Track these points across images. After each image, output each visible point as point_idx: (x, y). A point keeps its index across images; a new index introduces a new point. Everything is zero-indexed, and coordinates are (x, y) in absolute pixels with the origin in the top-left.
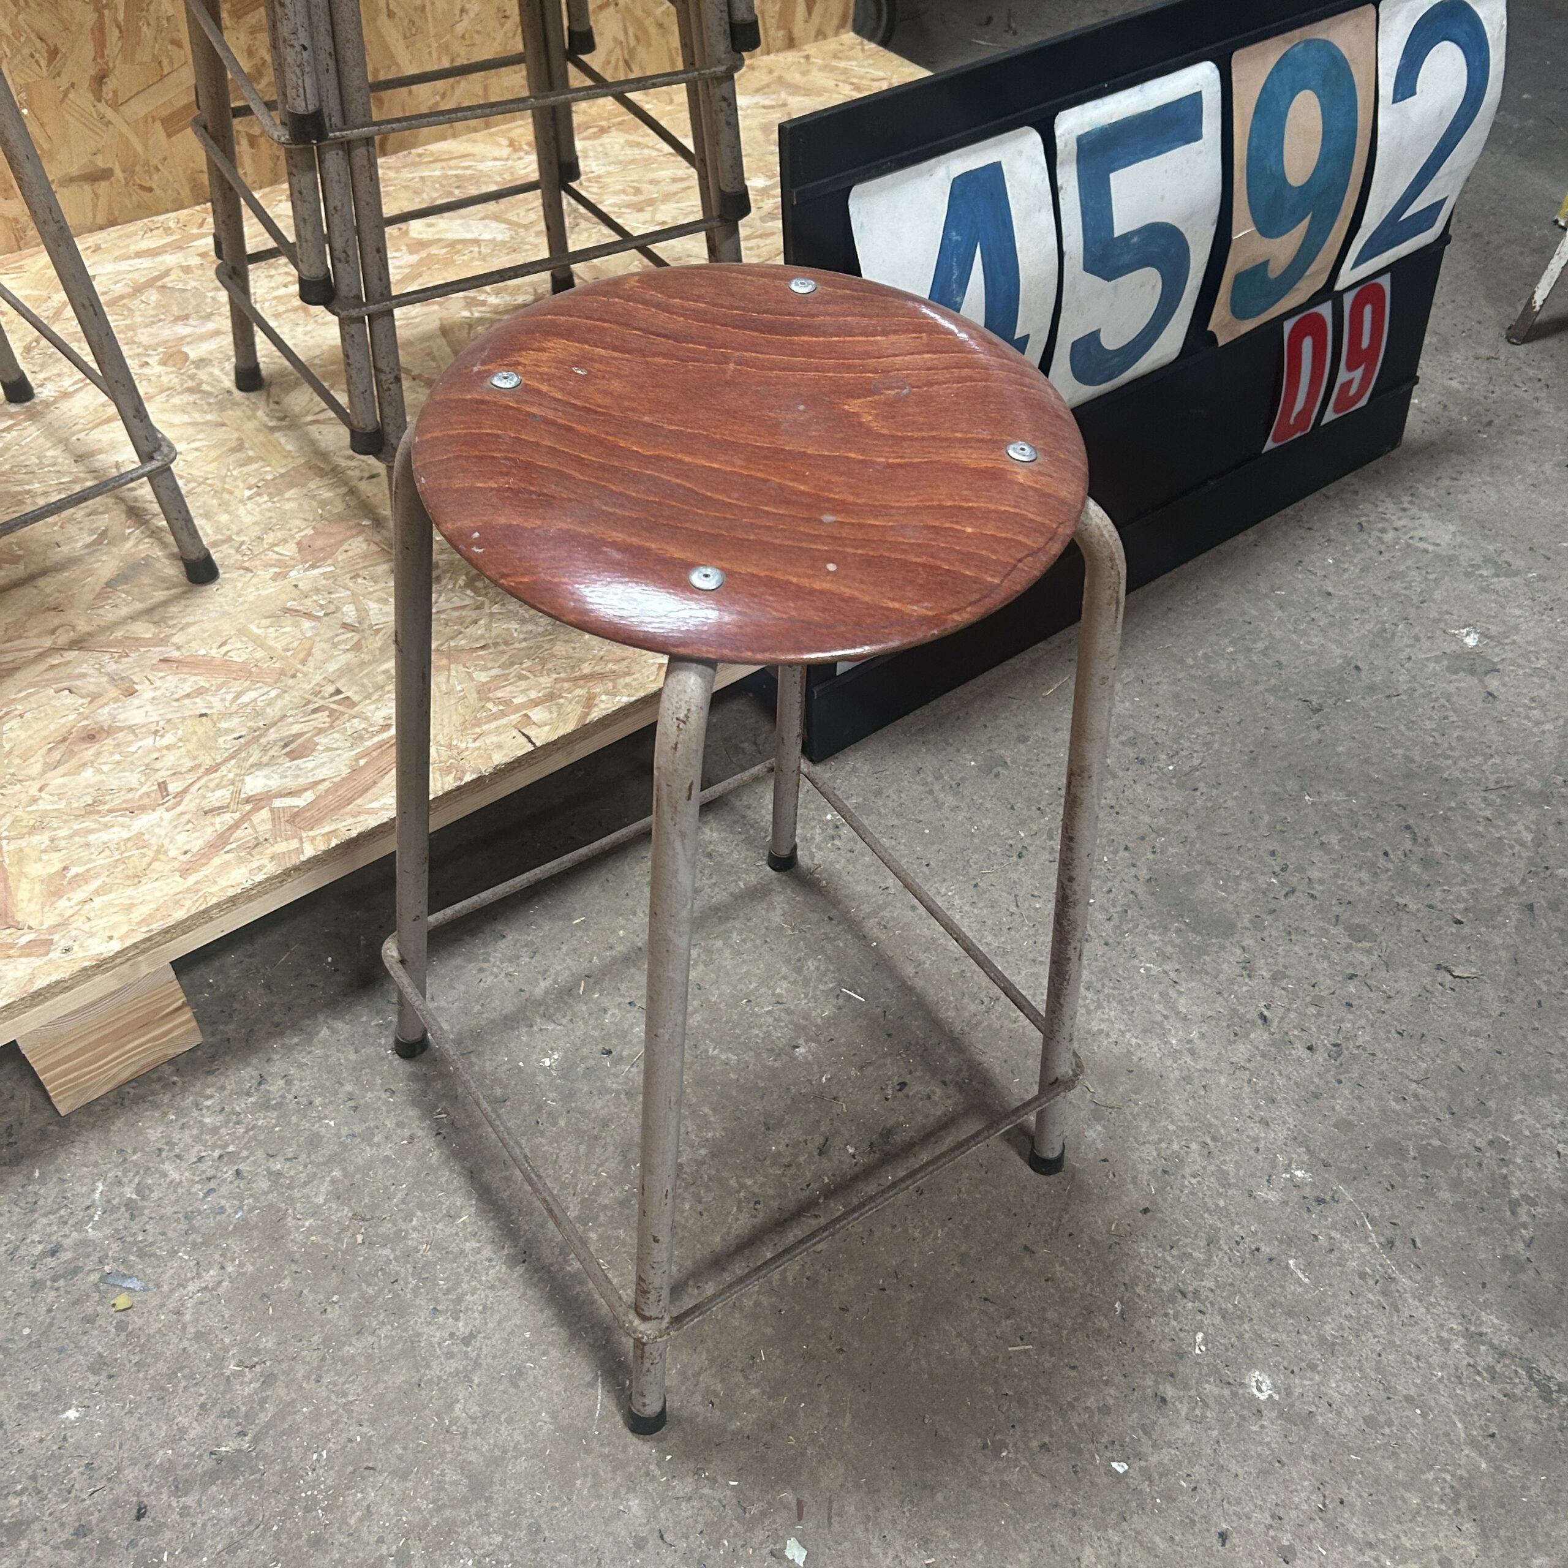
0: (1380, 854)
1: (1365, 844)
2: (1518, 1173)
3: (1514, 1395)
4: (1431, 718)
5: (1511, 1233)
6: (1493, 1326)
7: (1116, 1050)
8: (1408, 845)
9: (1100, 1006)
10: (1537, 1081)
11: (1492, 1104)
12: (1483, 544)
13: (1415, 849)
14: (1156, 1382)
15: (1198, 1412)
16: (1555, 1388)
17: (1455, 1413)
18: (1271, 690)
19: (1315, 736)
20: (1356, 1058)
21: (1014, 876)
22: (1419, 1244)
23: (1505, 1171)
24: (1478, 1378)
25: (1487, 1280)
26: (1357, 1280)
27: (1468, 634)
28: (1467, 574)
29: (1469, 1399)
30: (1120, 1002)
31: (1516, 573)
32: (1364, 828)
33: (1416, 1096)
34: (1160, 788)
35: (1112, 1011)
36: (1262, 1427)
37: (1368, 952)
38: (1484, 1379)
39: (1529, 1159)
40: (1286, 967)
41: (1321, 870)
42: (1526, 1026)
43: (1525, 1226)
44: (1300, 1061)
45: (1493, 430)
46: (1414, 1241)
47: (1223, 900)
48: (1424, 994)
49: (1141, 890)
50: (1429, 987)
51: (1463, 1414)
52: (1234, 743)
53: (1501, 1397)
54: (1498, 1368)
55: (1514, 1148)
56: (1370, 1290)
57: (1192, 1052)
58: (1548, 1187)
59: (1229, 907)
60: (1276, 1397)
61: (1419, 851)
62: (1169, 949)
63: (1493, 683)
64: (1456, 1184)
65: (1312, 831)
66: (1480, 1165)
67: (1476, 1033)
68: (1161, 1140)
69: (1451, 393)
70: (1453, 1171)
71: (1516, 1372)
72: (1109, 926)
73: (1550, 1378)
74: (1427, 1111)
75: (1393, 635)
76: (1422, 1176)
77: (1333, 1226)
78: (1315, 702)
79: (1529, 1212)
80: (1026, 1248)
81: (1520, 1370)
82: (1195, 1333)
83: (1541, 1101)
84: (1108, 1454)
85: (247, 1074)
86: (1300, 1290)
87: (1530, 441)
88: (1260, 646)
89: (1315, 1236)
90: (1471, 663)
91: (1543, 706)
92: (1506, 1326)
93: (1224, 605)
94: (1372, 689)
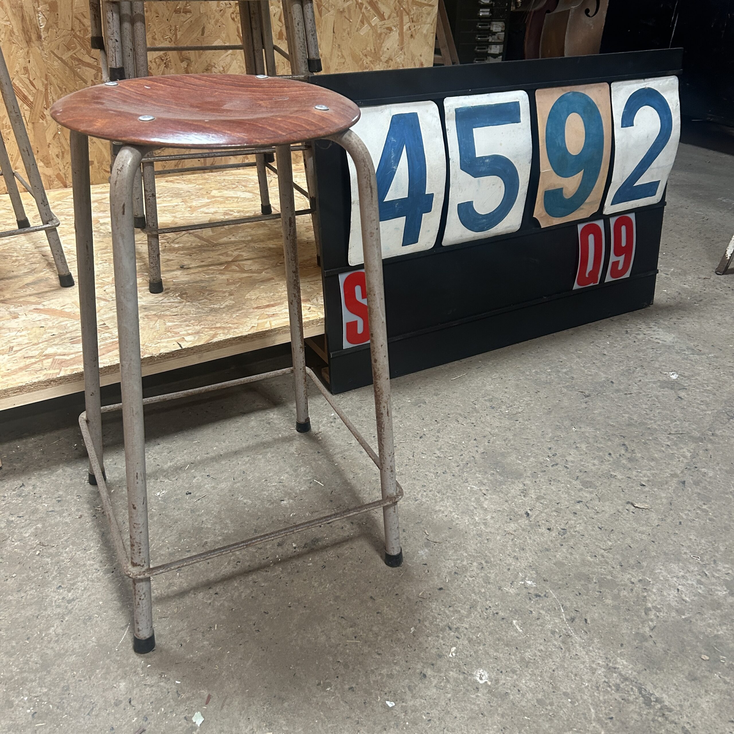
0: (607, 454)
1: (599, 449)
2: (653, 596)
3: (628, 700)
4: (646, 404)
5: (643, 622)
6: (623, 665)
7: (445, 519)
8: (623, 452)
9: (443, 500)
10: (672, 556)
11: (645, 564)
12: (688, 342)
13: (626, 454)
14: (423, 667)
15: (442, 684)
16: (653, 699)
17: (591, 704)
18: (567, 387)
19: (584, 405)
20: (573, 536)
21: (416, 445)
22: (589, 621)
23: (645, 594)
24: (609, 689)
25: (625, 642)
26: (549, 634)
27: (673, 374)
28: (677, 353)
29: (601, 698)
30: (454, 500)
31: (703, 354)
32: (600, 443)
33: (603, 556)
34: (499, 419)
35: (448, 503)
36: (477, 696)
37: (591, 493)
38: (612, 690)
39: (660, 591)
40: (545, 495)
41: (574, 457)
42: (670, 532)
43: (652, 620)
44: (542, 534)
45: (701, 303)
46: (586, 620)
47: (519, 464)
48: (617, 513)
49: (477, 456)
50: (620, 510)
51: (596, 706)
52: (541, 405)
53: (620, 700)
54: (622, 686)
55: (653, 584)
56: (556, 640)
57: (485, 524)
58: (669, 604)
59: (521, 467)
60: (489, 683)
61: (628, 455)
62: (486, 481)
63: (682, 394)
64: (616, 597)
65: (573, 441)
66: (632, 590)
67: (643, 533)
68: (458, 559)
69: (683, 289)
70: (616, 591)
71: (632, 689)
72: (457, 469)
73: (651, 694)
74: (607, 563)
75: (634, 372)
76: (598, 592)
77: (542, 608)
78: (587, 393)
79: (655, 614)
80: (371, 597)
81: (634, 688)
82: (452, 647)
83: (673, 565)
84: (386, 697)
85: (18, 483)
86: (516, 635)
87: (720, 308)
88: (565, 370)
89: (531, 612)
90: (672, 385)
91: (707, 404)
92: (631, 666)
93: (550, 354)
94: (618, 391)
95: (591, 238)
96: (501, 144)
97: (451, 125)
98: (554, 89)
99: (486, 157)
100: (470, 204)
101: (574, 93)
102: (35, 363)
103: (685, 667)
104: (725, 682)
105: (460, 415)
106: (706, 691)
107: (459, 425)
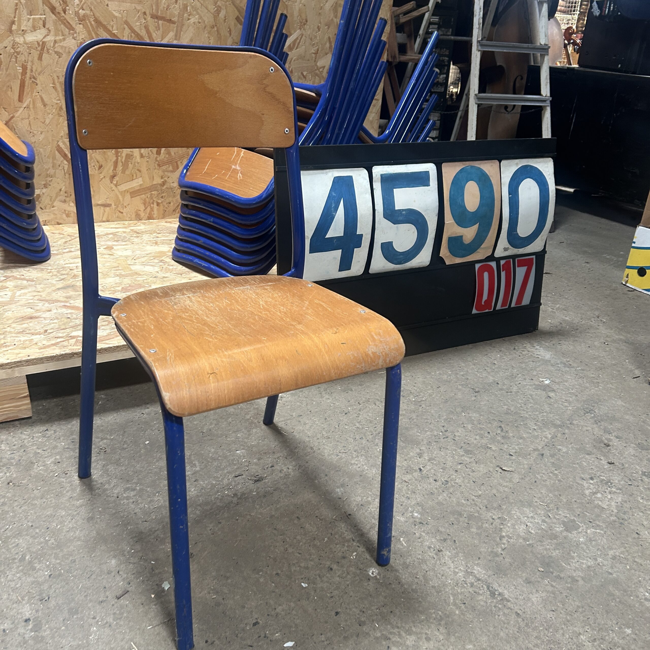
0: (486, 432)
1: (481, 429)
2: (507, 528)
3: (479, 593)
4: (522, 400)
5: (497, 545)
6: (478, 571)
7: (358, 469)
8: (499, 432)
9: (358, 457)
10: (526, 503)
11: (504, 507)
12: (562, 358)
13: (501, 433)
14: (331, 564)
15: (344, 575)
16: (496, 593)
17: (451, 594)
18: (462, 385)
19: (473, 398)
20: (453, 486)
21: (341, 419)
22: (457, 542)
23: (502, 527)
24: (465, 585)
25: (482, 557)
26: (426, 548)
27: (546, 380)
28: (552, 365)
29: (459, 591)
30: (366, 457)
31: (573, 367)
32: (483, 425)
33: (473, 500)
35: (361, 459)
36: (369, 584)
37: (471, 458)
38: (468, 586)
39: (513, 525)
40: (435, 457)
41: (461, 434)
42: (527, 487)
43: (504, 544)
44: (430, 484)
45: (577, 331)
46: (455, 541)
47: (418, 436)
48: (489, 472)
50: (491, 471)
51: (454, 595)
52: (441, 396)
53: (473, 592)
54: (475, 584)
55: (509, 521)
56: (431, 552)
58: (519, 534)
59: (420, 438)
60: (378, 577)
61: (503, 434)
63: (552, 394)
64: (479, 528)
65: (461, 423)
66: (492, 524)
67: (506, 487)
68: (364, 496)
69: (564, 320)
70: (480, 524)
71: (482, 586)
72: (371, 437)
73: (496, 590)
74: (476, 505)
75: (515, 377)
76: (466, 523)
77: (424, 532)
78: (477, 390)
79: (507, 540)
80: (298, 517)
81: (484, 586)
82: (353, 552)
83: (525, 509)
84: (302, 581)
85: (43, 428)
86: (402, 547)
87: (592, 335)
88: (462, 373)
89: (415, 533)
90: (545, 388)
91: (570, 403)
92: (484, 572)
93: (452, 362)
94: (501, 389)
95: (486, 275)
96: (415, 201)
97: (377, 186)
98: (456, 163)
99: (403, 210)
100: (390, 244)
101: (472, 167)
102: (63, 341)
103: (524, 575)
104: (552, 586)
105: (378, 400)
106: (537, 591)
107: (376, 407)
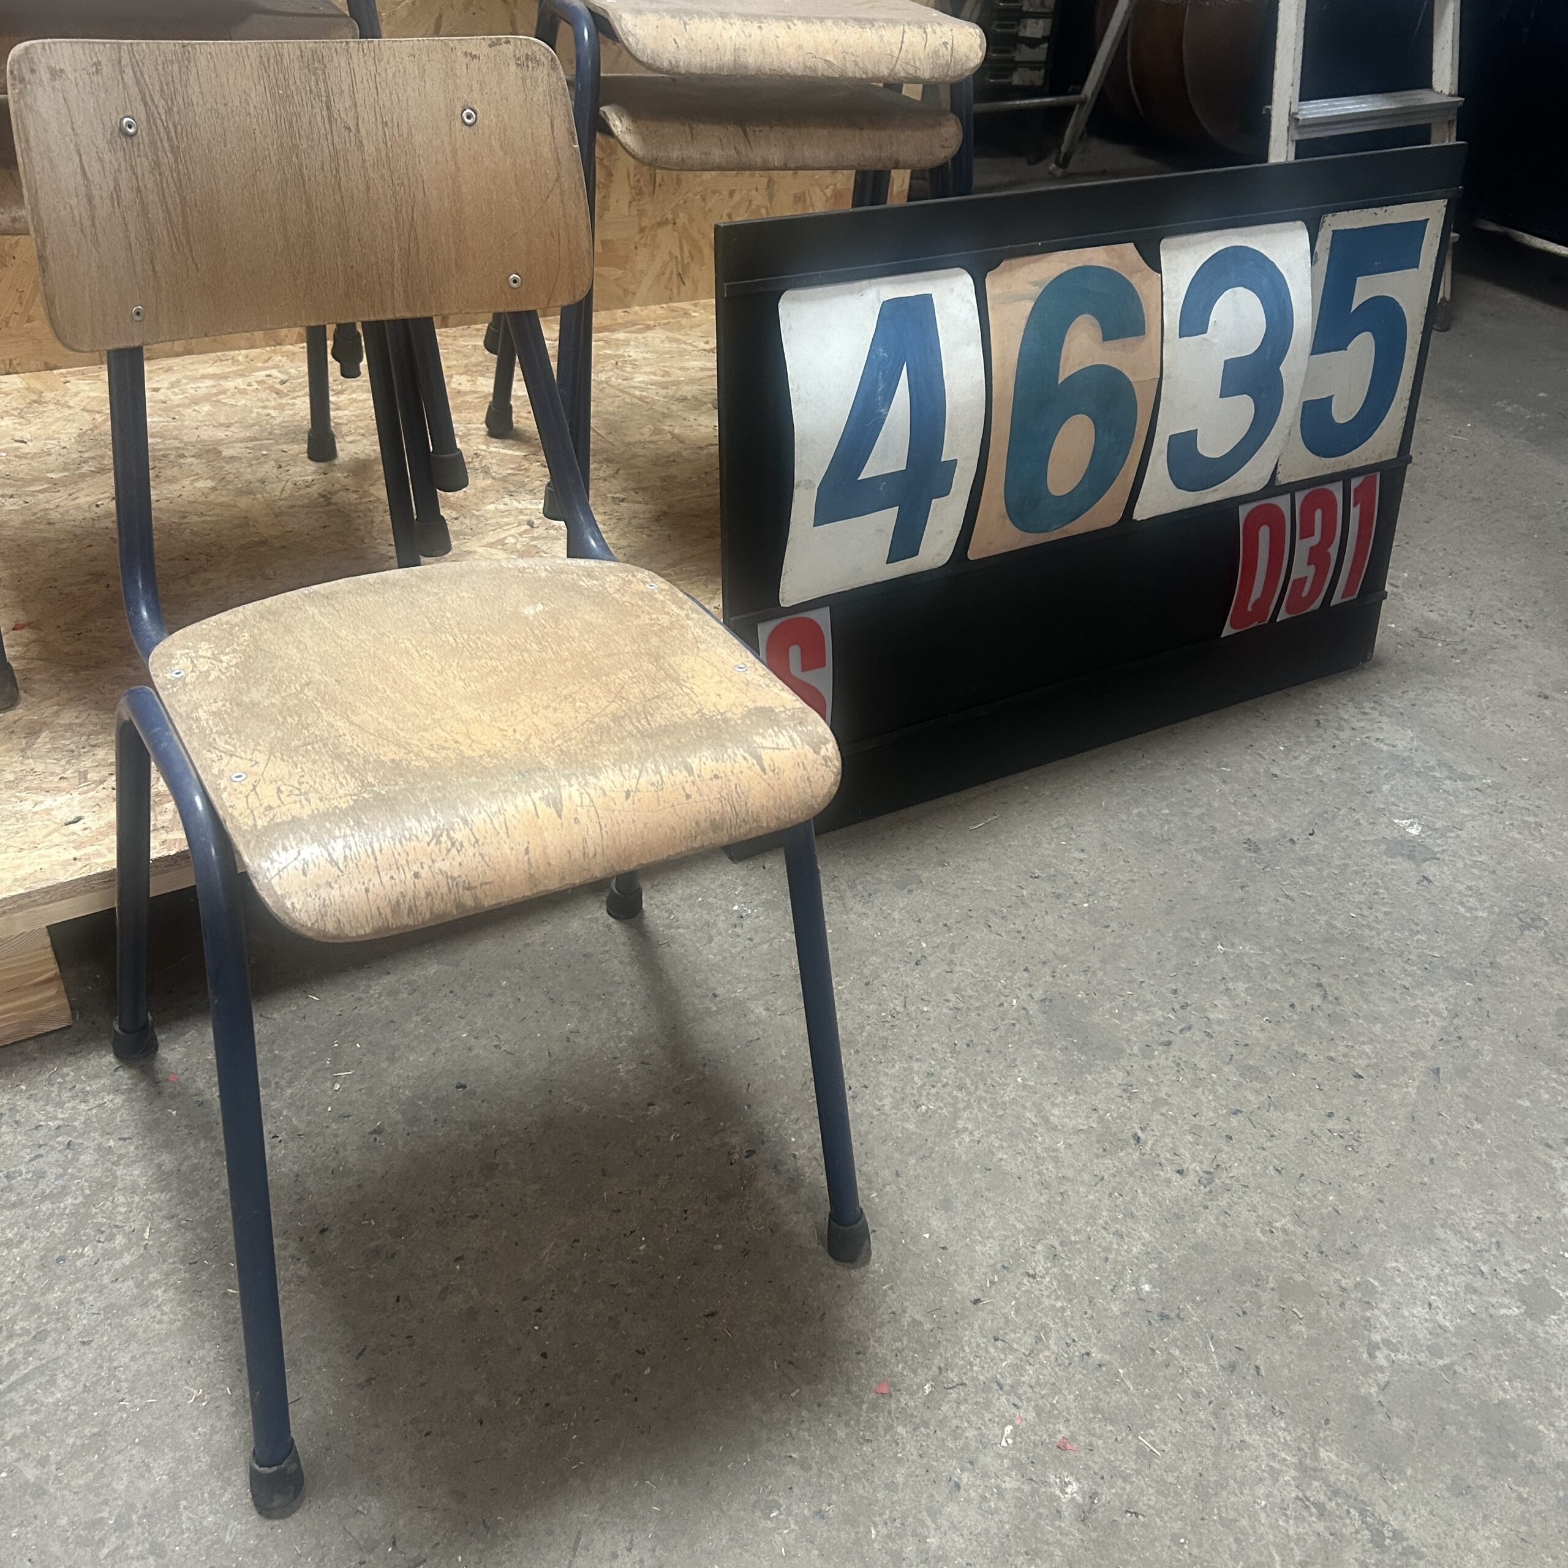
0: (1287, 1005)
1: (1272, 995)
2: (1383, 1318)
3: (1342, 1535)
4: (1360, 892)
5: (1365, 1374)
6: (1331, 1463)
7: (977, 1148)
8: (1317, 1001)
9: (969, 1106)
10: (1418, 1232)
11: (1365, 1249)
12: (1440, 750)
13: (1324, 1006)
14: (953, 1468)
15: (991, 1504)
16: (1387, 1534)
17: (1273, 1544)
18: (1201, 851)
19: (1238, 894)
20: (1227, 1187)
21: (908, 980)
22: (1263, 1372)
23: (1368, 1314)
24: (1306, 1514)
25: (1332, 1416)
26: (1190, 1398)
27: (1411, 825)
28: (1420, 774)
29: (1291, 1532)
30: (991, 1106)
31: (1470, 779)
32: (1274, 981)
33: (1285, 1232)
34: (1072, 921)
35: (980, 1112)
36: (1059, 1529)
37: (1258, 1092)
38: (1311, 1515)
39: (1396, 1306)
40: (1169, 1096)
41: (1222, 1013)
42: (1414, 1179)
43: (1381, 1370)
44: (1168, 1181)
45: (1466, 658)
46: (1257, 1368)
47: (1116, 1027)
48: (1310, 1137)
49: (1033, 1008)
50: (1316, 1131)
51: (1282, 1547)
52: (1154, 891)
53: (1327, 1535)
54: (1329, 1506)
55: (1382, 1293)
56: (1202, 1410)
57: (1056, 1160)
58: (1414, 1336)
59: (1120, 1034)
60: (1080, 1501)
61: (1329, 1008)
62: (1051, 1064)
63: (1431, 869)
64: (1312, 1320)
65: (1219, 976)
66: (1343, 1304)
67: (1360, 1181)
68: (1006, 1237)
70: (1312, 1309)
71: (1348, 1512)
72: (993, 1037)
73: (1384, 1524)
74: (1294, 1246)
75: (1334, 817)
76: (1279, 1308)
77: (1174, 1343)
79: (1387, 1357)
81: (1352, 1510)
82: (1005, 1425)
83: (1419, 1252)
86: (1126, 1399)
87: (1503, 670)
88: (1197, 812)
89: (1153, 1350)
90: (1411, 850)
91: (1481, 897)
92: (1346, 1465)
93: (1168, 773)
94: (1305, 861)
103: (1446, 1467)
104: (1520, 1499)
105: (993, 911)
106: (1485, 1517)
107: (993, 937)
